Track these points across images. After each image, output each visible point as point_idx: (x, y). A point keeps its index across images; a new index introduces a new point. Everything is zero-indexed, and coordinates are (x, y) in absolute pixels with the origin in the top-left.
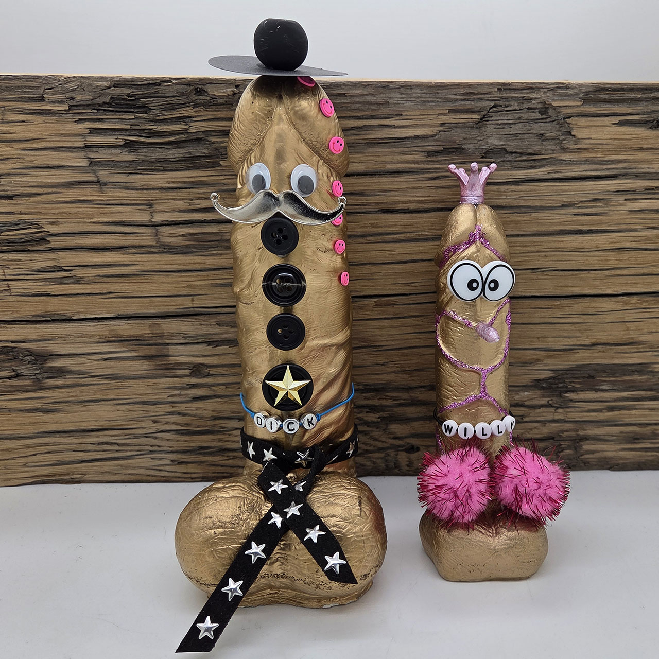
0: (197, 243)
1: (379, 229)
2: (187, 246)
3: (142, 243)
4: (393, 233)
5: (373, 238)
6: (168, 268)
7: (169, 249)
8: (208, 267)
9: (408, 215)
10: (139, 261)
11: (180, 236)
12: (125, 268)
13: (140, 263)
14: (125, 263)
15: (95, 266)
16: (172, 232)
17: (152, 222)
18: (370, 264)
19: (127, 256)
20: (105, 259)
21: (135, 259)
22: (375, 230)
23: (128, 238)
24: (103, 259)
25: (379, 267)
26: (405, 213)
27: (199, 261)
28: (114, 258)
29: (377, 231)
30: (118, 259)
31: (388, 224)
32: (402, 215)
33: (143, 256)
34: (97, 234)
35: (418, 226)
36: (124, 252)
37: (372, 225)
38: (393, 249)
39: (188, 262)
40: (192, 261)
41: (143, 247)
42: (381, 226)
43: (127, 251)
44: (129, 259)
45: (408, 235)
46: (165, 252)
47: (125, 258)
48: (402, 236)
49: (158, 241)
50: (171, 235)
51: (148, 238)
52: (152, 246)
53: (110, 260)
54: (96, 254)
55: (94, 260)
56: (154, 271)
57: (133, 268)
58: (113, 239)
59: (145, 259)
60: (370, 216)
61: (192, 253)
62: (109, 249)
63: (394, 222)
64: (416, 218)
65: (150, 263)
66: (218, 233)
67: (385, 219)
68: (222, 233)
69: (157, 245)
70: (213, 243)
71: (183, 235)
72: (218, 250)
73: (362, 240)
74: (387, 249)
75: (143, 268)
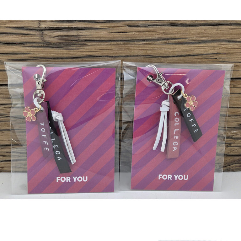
0: (65, 42)
1: (168, 36)
2: (59, 43)
3: (34, 41)
4: (176, 38)
5: (163, 41)
6: (48, 56)
7: (49, 45)
8: (70, 56)
9: (185, 28)
10: (32, 51)
11: (55, 37)
12: (24, 55)
13: (33, 52)
14: (24, 52)
15: (7, 53)
16: (51, 34)
17: (40, 28)
18: (160, 57)
19: (25, 48)
20: (13, 50)
21: (29, 50)
22: (165, 36)
23: (26, 37)
24: (12, 50)
25: (165, 59)
26: (184, 26)
27: (66, 52)
28: (18, 49)
29: (167, 37)
30: (20, 50)
31: (173, 33)
32: (182, 28)
33: (35, 48)
34: (9, 34)
35: (190, 34)
36: (24, 45)
37: (164, 33)
38: (174, 48)
39: (59, 52)
40: (62, 52)
41: (34, 43)
42: (169, 34)
43: (26, 45)
44: (26, 50)
45: (184, 40)
46: (47, 46)
47: (24, 49)
48: (180, 40)
49: (43, 39)
50: (50, 36)
51: (37, 37)
52: (39, 43)
53: (16, 50)
54: (8, 46)
55: (7, 50)
56: (40, 58)
57: (29, 55)
58: (18, 38)
59: (35, 50)
60: (163, 28)
61: (62, 47)
62: (16, 44)
63: (177, 32)
64: (190, 29)
65: (38, 53)
66: (77, 36)
67: (172, 30)
68: (79, 36)
69: (43, 42)
70: (74, 41)
71: (57, 36)
72: (77, 46)
73: (158, 42)
74: (171, 48)
75: (34, 55)
